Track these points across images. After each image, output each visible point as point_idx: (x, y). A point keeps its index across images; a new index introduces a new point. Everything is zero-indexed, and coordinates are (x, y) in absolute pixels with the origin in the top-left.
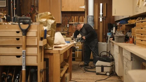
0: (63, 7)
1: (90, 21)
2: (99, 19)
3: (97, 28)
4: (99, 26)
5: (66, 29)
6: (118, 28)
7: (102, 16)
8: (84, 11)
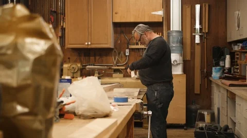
0: (116, 13)
2: (193, 38)
3: (188, 58)
5: (124, 59)
6: (238, 58)
7: (200, 32)
8: (162, 21)
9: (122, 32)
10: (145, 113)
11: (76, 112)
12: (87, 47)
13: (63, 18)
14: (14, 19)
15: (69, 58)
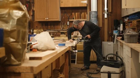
0: (62, 2)
1: (93, 18)
2: (103, 15)
3: (101, 26)
4: (103, 24)
5: (66, 27)
6: (127, 25)
7: (107, 12)
8: (86, 6)
9: (65, 12)
10: (74, 51)
11: (38, 48)
12: (46, 20)
13: (33, 5)
14: (8, 2)
15: (37, 27)
